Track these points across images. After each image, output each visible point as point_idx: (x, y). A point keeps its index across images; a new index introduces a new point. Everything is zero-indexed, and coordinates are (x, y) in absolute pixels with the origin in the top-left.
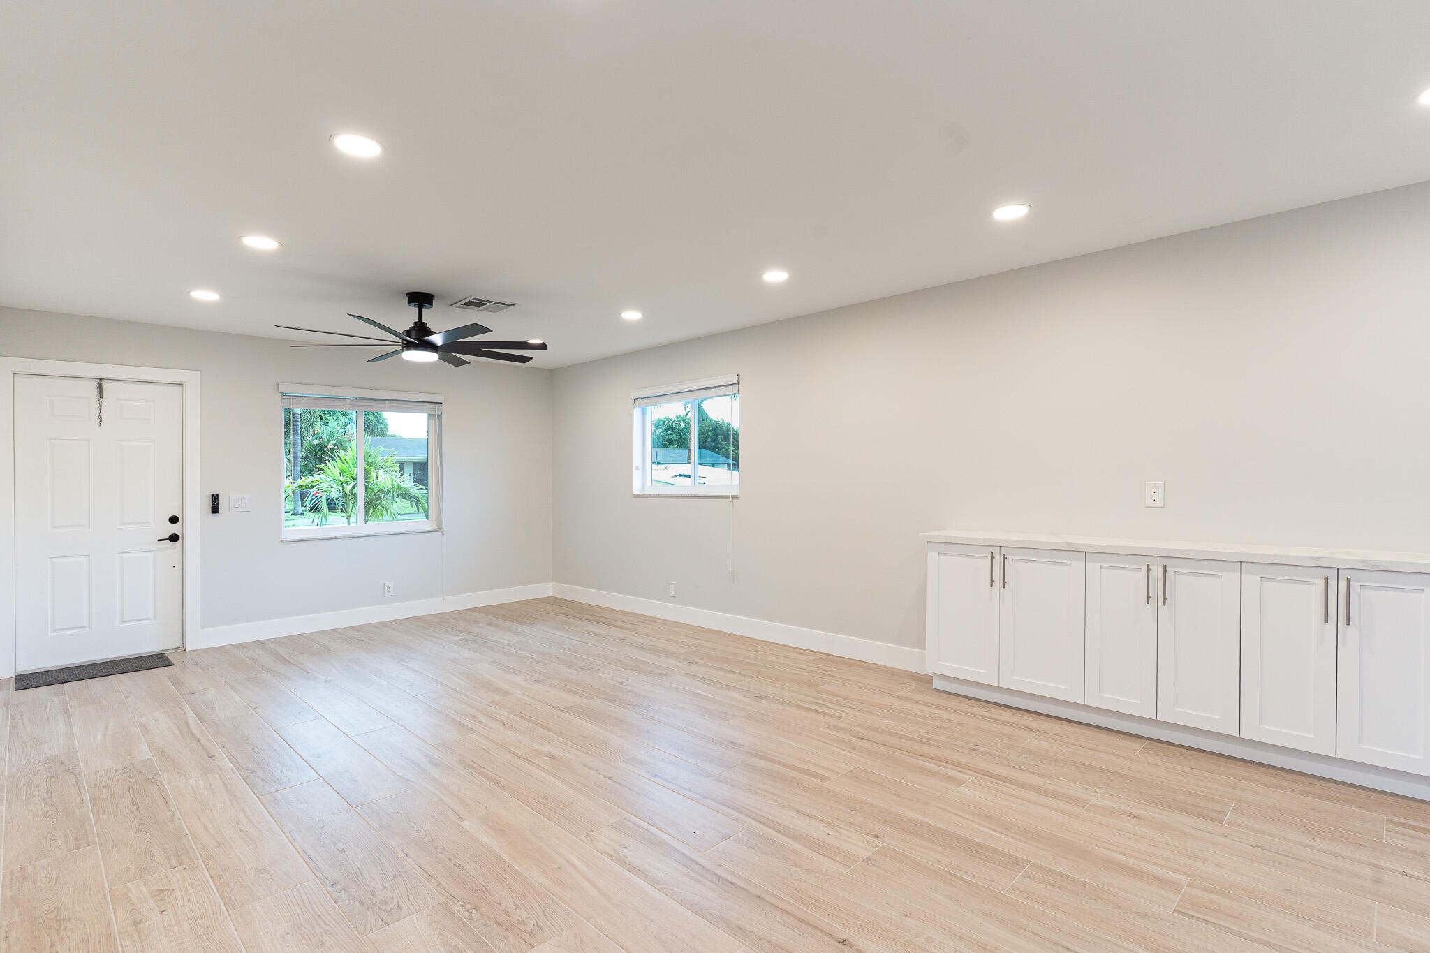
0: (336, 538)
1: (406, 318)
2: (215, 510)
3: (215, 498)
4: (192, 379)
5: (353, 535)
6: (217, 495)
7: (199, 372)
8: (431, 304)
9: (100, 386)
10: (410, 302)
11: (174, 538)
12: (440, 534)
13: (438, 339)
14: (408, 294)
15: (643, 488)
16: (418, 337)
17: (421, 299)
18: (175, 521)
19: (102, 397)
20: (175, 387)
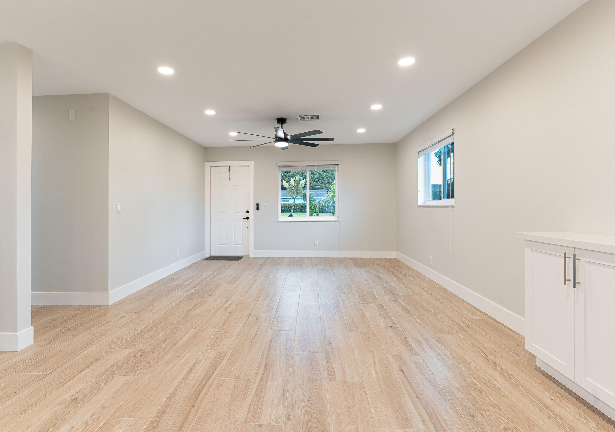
2: (258, 209)
3: (258, 204)
4: (251, 163)
6: (258, 203)
7: (253, 161)
8: (286, 123)
9: (229, 168)
10: (277, 122)
11: (248, 218)
12: (338, 222)
14: (276, 119)
15: (425, 203)
17: (282, 121)
18: (248, 212)
19: (230, 172)
20: (247, 167)
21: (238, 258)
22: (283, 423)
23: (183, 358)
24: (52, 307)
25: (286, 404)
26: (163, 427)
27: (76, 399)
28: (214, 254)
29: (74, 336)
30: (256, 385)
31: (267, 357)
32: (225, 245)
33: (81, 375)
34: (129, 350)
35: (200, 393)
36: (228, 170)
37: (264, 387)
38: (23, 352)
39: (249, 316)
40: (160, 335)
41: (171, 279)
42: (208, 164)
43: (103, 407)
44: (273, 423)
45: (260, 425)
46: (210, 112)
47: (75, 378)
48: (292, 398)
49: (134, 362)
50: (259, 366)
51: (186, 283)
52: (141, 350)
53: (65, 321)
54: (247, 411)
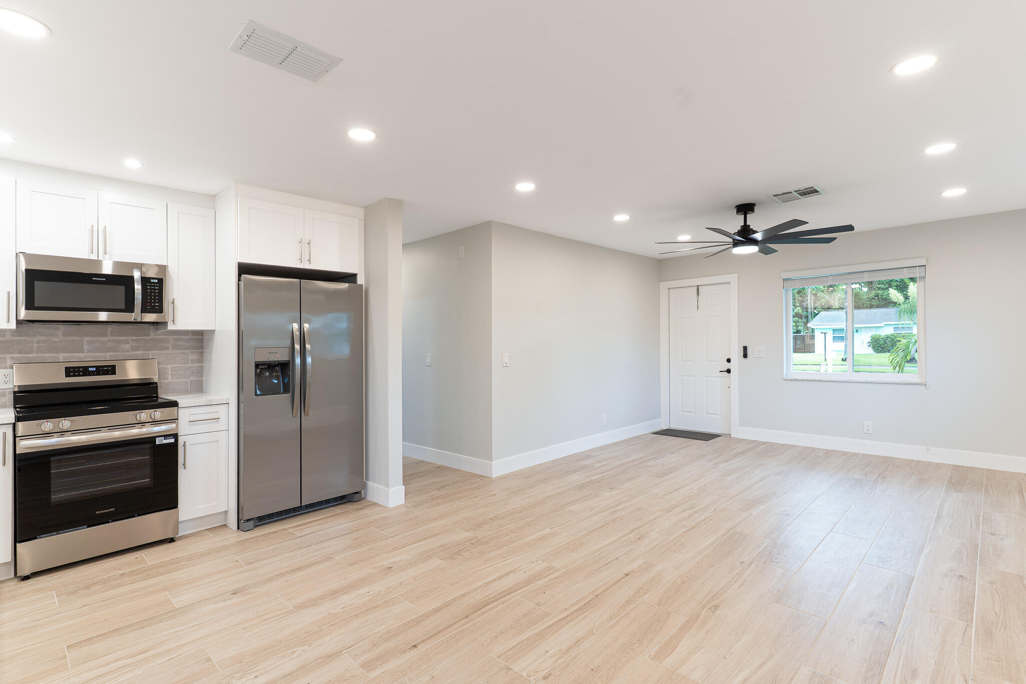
0: (821, 381)
1: (735, 224)
2: (745, 356)
3: (745, 348)
4: (733, 278)
5: (835, 380)
6: (746, 347)
7: (737, 274)
9: (698, 289)
10: (738, 212)
11: (729, 371)
12: (923, 387)
13: (758, 236)
14: (736, 207)
16: (745, 235)
17: (745, 209)
18: (729, 361)
19: (698, 295)
20: (727, 285)
21: (707, 437)
22: (535, 679)
23: (507, 560)
24: (446, 468)
25: (560, 661)
26: (425, 625)
27: (390, 568)
28: (675, 426)
29: (438, 504)
30: (550, 623)
31: (599, 595)
32: (692, 412)
33: (412, 546)
34: (467, 534)
35: (487, 606)
36: (696, 293)
37: (557, 629)
38: (393, 509)
39: (634, 531)
40: (508, 527)
41: (586, 455)
42: (664, 285)
43: (401, 584)
44: (524, 674)
45: (509, 669)
46: (621, 218)
47: (407, 547)
48: (576, 657)
49: (460, 549)
50: (578, 601)
51: (597, 465)
52: (477, 537)
53: (443, 487)
54: (511, 647)
